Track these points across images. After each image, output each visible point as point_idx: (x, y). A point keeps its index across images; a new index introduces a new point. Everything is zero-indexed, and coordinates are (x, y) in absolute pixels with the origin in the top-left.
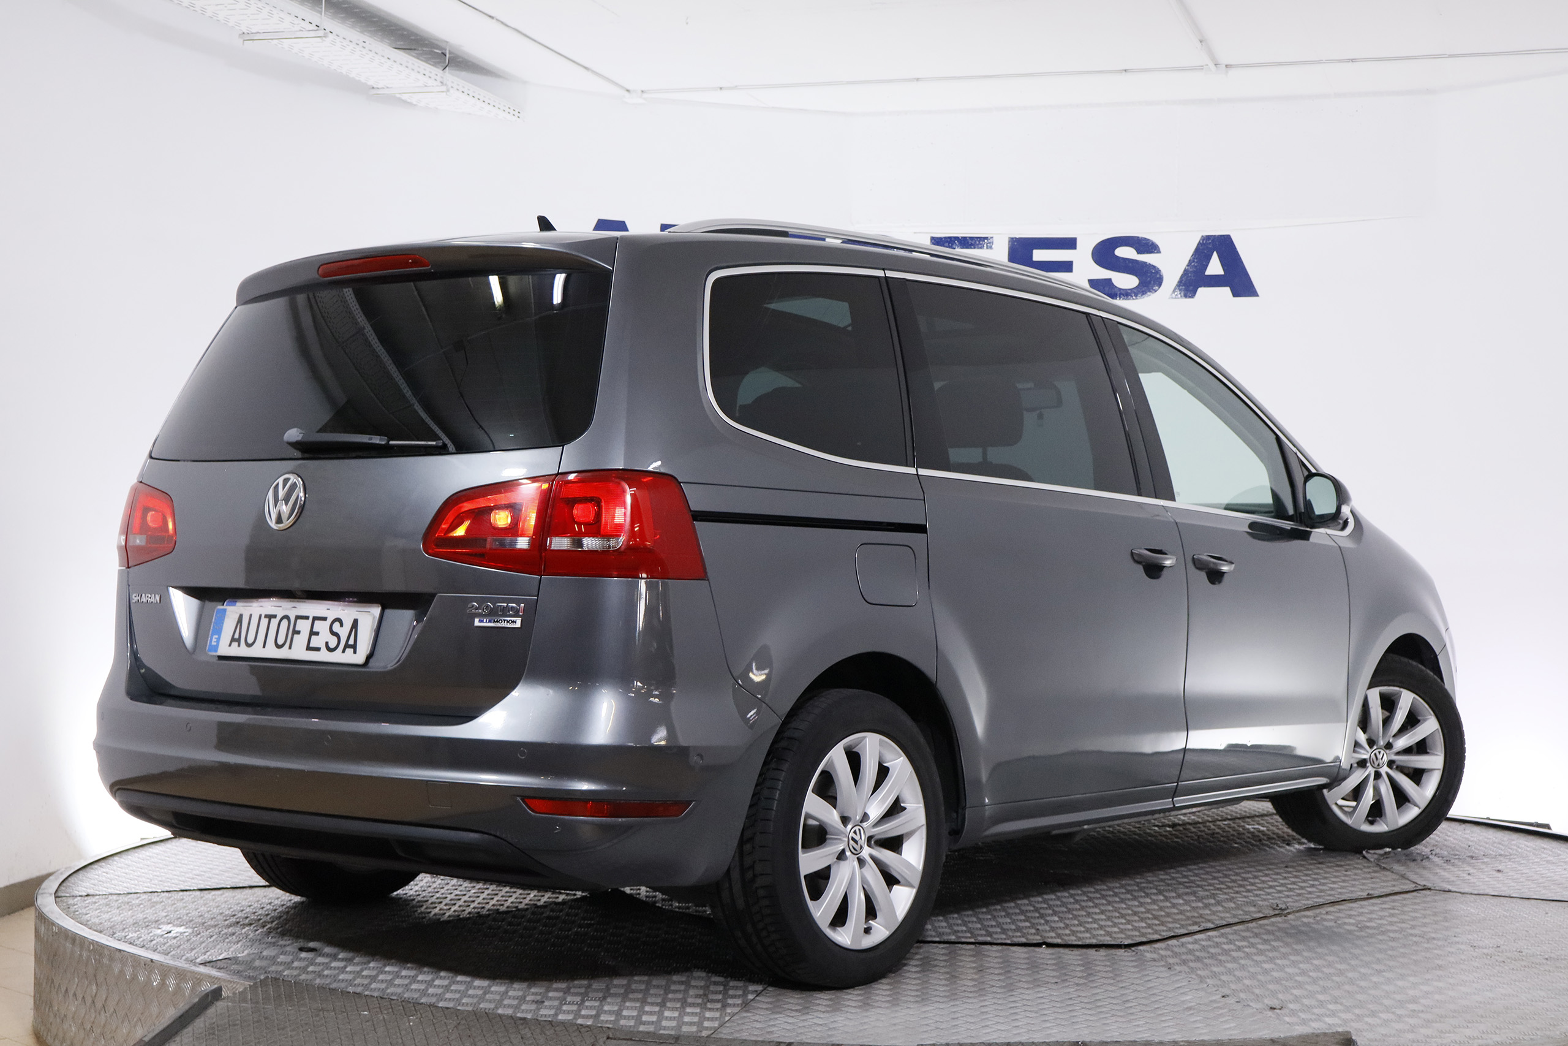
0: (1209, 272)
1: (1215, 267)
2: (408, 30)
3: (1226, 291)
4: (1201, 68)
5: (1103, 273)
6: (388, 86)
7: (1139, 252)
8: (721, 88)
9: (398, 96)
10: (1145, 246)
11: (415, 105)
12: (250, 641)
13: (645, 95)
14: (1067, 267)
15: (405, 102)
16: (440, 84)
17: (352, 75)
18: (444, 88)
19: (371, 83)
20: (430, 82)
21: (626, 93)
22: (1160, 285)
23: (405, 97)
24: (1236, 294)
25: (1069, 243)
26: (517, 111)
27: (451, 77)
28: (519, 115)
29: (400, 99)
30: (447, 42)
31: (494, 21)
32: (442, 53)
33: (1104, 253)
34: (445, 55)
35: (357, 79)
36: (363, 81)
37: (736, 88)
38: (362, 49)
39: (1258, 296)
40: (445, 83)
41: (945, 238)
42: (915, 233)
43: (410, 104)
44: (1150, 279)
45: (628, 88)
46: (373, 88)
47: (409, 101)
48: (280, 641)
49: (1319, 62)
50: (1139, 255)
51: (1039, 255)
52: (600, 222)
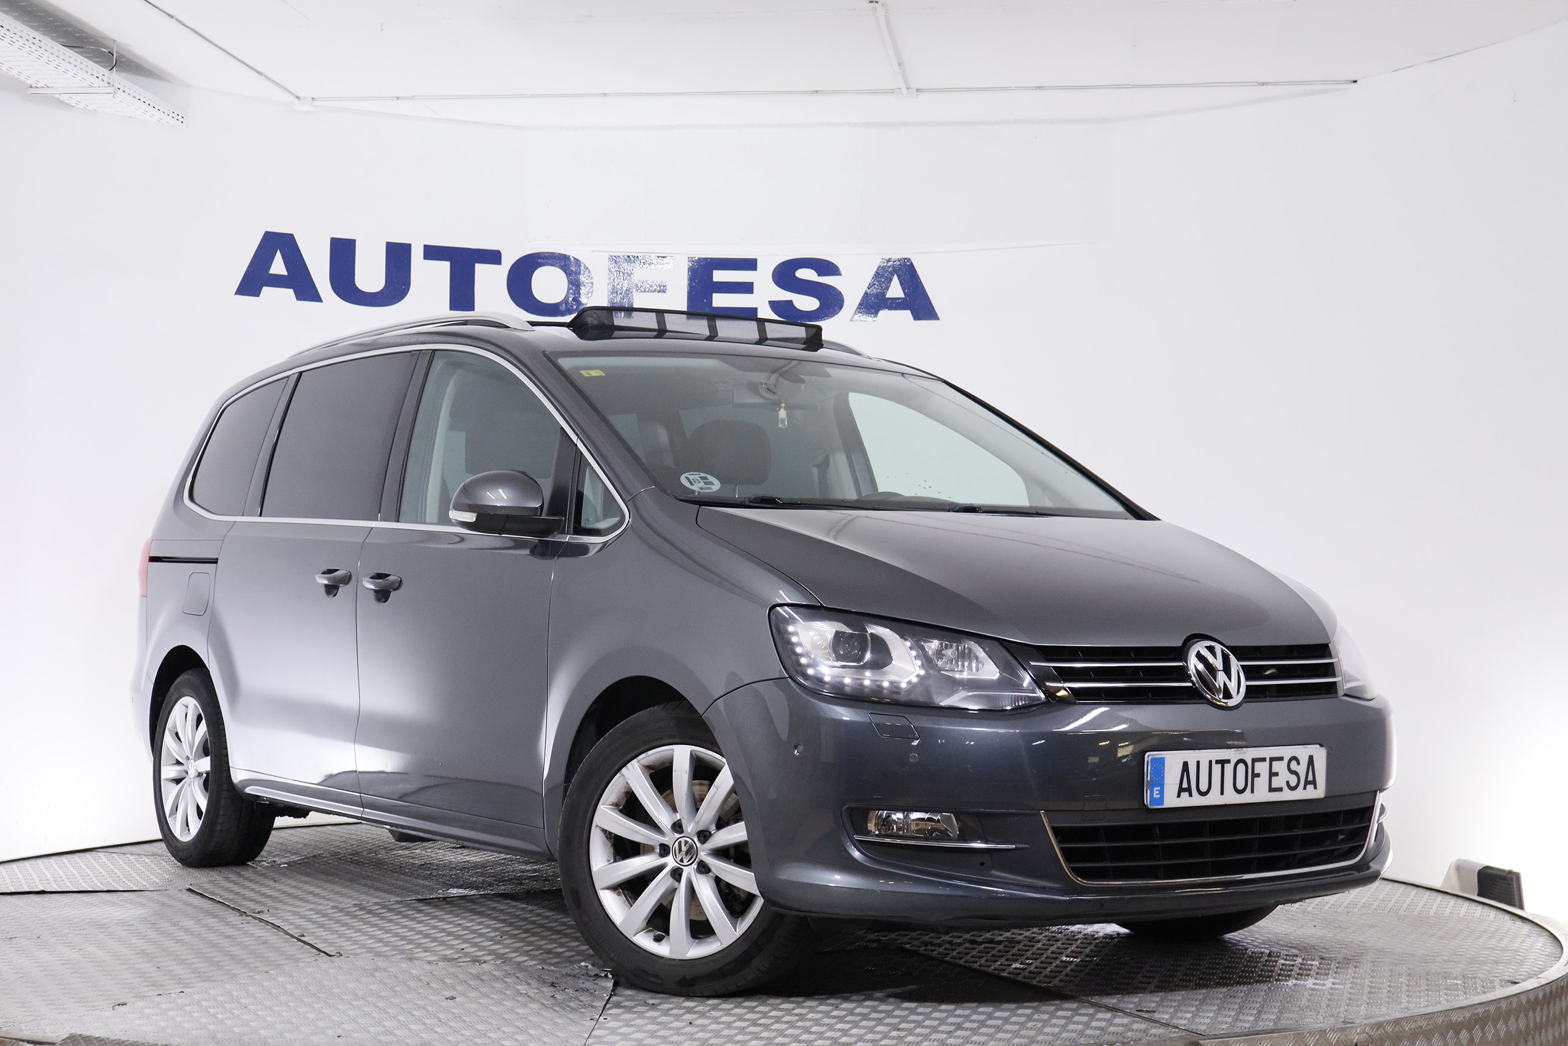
0: (890, 294)
1: (895, 290)
3: (907, 314)
4: (892, 91)
5: (784, 295)
6: (48, 85)
7: (820, 274)
8: (398, 98)
9: (57, 96)
10: (826, 267)
11: (76, 107)
13: (315, 103)
14: (747, 288)
15: (62, 102)
16: (107, 85)
18: (111, 89)
19: (30, 82)
21: (296, 100)
22: (841, 307)
23: (63, 98)
24: (917, 317)
25: (750, 264)
26: (181, 116)
27: (117, 78)
28: (186, 120)
29: (58, 100)
30: (117, 42)
32: (109, 52)
33: (785, 275)
34: (113, 55)
36: (22, 80)
37: (413, 98)
38: (32, 46)
39: (938, 319)
40: (112, 84)
42: (593, 251)
44: (831, 301)
45: (298, 95)
46: (31, 87)
47: (67, 101)
50: (820, 277)
51: (719, 276)
52: (268, 235)
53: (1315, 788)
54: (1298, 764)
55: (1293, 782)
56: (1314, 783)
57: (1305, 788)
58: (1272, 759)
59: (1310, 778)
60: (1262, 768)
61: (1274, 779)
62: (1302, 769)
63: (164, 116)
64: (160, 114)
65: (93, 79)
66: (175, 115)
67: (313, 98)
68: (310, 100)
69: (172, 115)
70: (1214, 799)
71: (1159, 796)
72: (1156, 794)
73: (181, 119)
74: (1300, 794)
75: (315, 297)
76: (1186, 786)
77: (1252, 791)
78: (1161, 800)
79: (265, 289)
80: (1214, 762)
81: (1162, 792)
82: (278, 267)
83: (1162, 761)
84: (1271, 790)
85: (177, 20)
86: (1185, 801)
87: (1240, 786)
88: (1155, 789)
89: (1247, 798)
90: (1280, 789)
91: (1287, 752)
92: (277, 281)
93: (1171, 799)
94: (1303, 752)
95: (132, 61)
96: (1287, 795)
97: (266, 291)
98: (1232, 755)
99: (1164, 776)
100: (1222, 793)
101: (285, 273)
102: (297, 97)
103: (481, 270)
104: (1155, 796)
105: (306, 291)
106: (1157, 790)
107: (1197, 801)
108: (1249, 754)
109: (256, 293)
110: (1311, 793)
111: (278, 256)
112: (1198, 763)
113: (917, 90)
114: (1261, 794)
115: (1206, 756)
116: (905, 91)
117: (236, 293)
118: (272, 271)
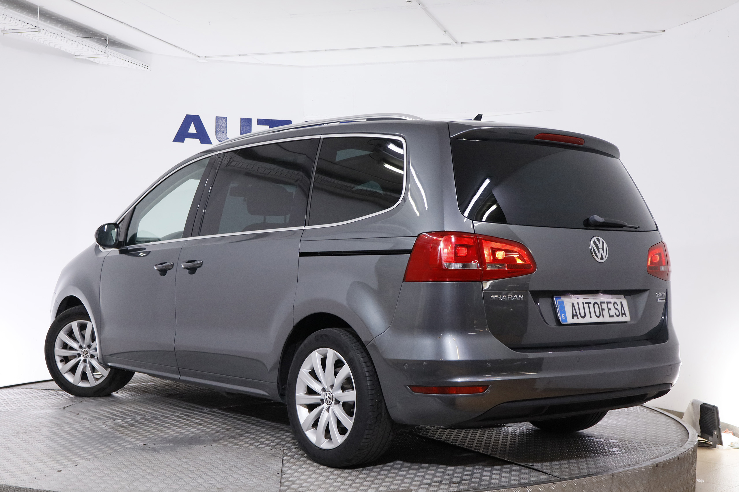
2: (87, 29)
4: (449, 44)
6: (81, 54)
8: (240, 55)
9: (88, 59)
11: (98, 63)
12: (583, 315)
15: (92, 62)
17: (63, 50)
18: (106, 55)
20: (99, 52)
21: (198, 58)
23: (91, 59)
27: (110, 50)
28: (148, 68)
29: (89, 61)
30: (107, 34)
31: (123, 24)
34: (106, 40)
35: (66, 51)
37: (247, 55)
40: (107, 53)
43: (95, 63)
46: (75, 55)
47: (94, 61)
48: (598, 314)
49: (502, 41)
52: (188, 116)
63: (138, 67)
65: (97, 51)
66: (144, 66)
67: (205, 57)
69: (141, 65)
73: (146, 67)
75: (209, 142)
79: (186, 139)
82: (192, 129)
92: (192, 136)
95: (121, 43)
97: (187, 140)
101: (195, 132)
105: (205, 139)
109: (183, 141)
111: (192, 125)
113: (461, 43)
116: (455, 44)
117: (173, 141)
118: (190, 131)
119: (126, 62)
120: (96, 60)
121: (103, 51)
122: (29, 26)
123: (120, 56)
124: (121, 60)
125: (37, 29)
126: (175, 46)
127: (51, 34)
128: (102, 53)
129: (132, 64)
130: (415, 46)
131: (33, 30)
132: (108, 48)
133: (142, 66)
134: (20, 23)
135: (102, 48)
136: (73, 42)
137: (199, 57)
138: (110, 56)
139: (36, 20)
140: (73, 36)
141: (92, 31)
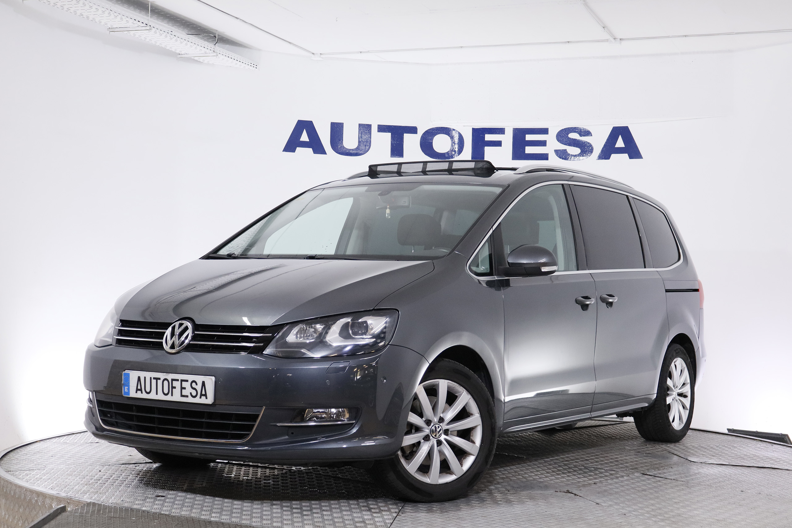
1: (620, 143)
6: (187, 53)
7: (581, 135)
8: (361, 52)
9: (193, 58)
11: (202, 62)
13: (322, 56)
15: (197, 61)
16: (213, 52)
17: (168, 48)
18: (215, 54)
19: (178, 52)
20: (208, 51)
22: (592, 152)
23: (196, 58)
24: (631, 157)
26: (255, 65)
27: (219, 48)
29: (194, 60)
30: (217, 30)
32: (214, 36)
34: (216, 37)
35: (170, 50)
36: (174, 51)
37: (368, 52)
39: (642, 158)
40: (215, 51)
41: (480, 128)
42: (464, 126)
43: (200, 62)
45: (313, 52)
46: (179, 54)
47: (198, 60)
50: (581, 137)
51: (529, 137)
52: (299, 122)
53: (206, 398)
54: (197, 384)
55: (194, 393)
56: (205, 395)
57: (200, 398)
58: (182, 381)
59: (203, 393)
60: (177, 384)
61: (183, 390)
62: (199, 388)
63: (246, 66)
64: (243, 65)
65: (205, 49)
66: (252, 65)
67: (321, 54)
68: (319, 55)
70: (152, 396)
71: (127, 391)
72: (126, 390)
73: (255, 66)
74: (197, 400)
75: (323, 152)
76: (140, 388)
77: (172, 395)
78: (128, 393)
80: (152, 378)
81: (129, 389)
82: (304, 137)
83: (128, 375)
84: (182, 396)
85: (240, 19)
86: (139, 395)
87: (166, 392)
88: (126, 387)
89: (169, 398)
90: (187, 396)
91: (190, 378)
92: (304, 145)
93: (133, 394)
94: (199, 379)
95: (229, 40)
96: (190, 400)
97: (298, 149)
98: (162, 376)
99: (129, 382)
100: (157, 394)
101: (308, 140)
102: (313, 53)
103: (407, 136)
104: (126, 391)
105: (318, 148)
106: (126, 388)
107: (144, 396)
108: (170, 376)
109: (293, 151)
110: (203, 401)
111: (305, 132)
112: (145, 378)
113: (620, 39)
114: (176, 397)
115: (149, 375)
116: (613, 40)
117: (283, 151)
118: (301, 140)
119: (235, 61)
120: (201, 59)
121: (212, 49)
122: (140, 24)
123: (229, 54)
124: (229, 59)
125: (148, 28)
126: (290, 43)
127: (161, 32)
128: (210, 52)
129: (241, 63)
130: (566, 42)
131: (144, 28)
132: (217, 46)
133: (251, 65)
134: (131, 21)
135: (209, 45)
136: (182, 40)
137: (313, 54)
138: (219, 55)
139: (147, 18)
140: (181, 33)
141: (200, 27)
